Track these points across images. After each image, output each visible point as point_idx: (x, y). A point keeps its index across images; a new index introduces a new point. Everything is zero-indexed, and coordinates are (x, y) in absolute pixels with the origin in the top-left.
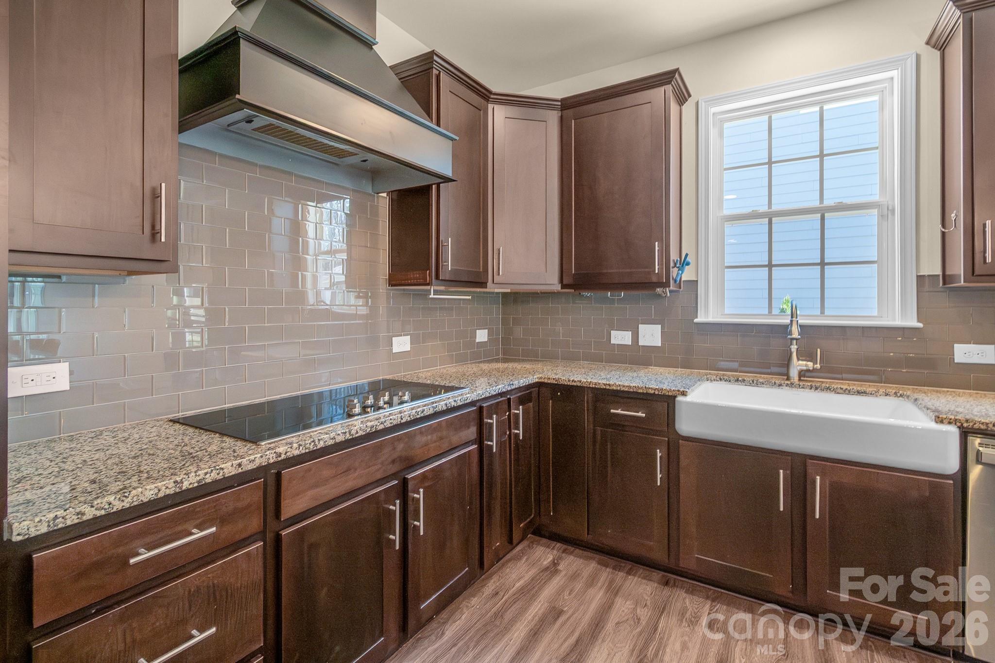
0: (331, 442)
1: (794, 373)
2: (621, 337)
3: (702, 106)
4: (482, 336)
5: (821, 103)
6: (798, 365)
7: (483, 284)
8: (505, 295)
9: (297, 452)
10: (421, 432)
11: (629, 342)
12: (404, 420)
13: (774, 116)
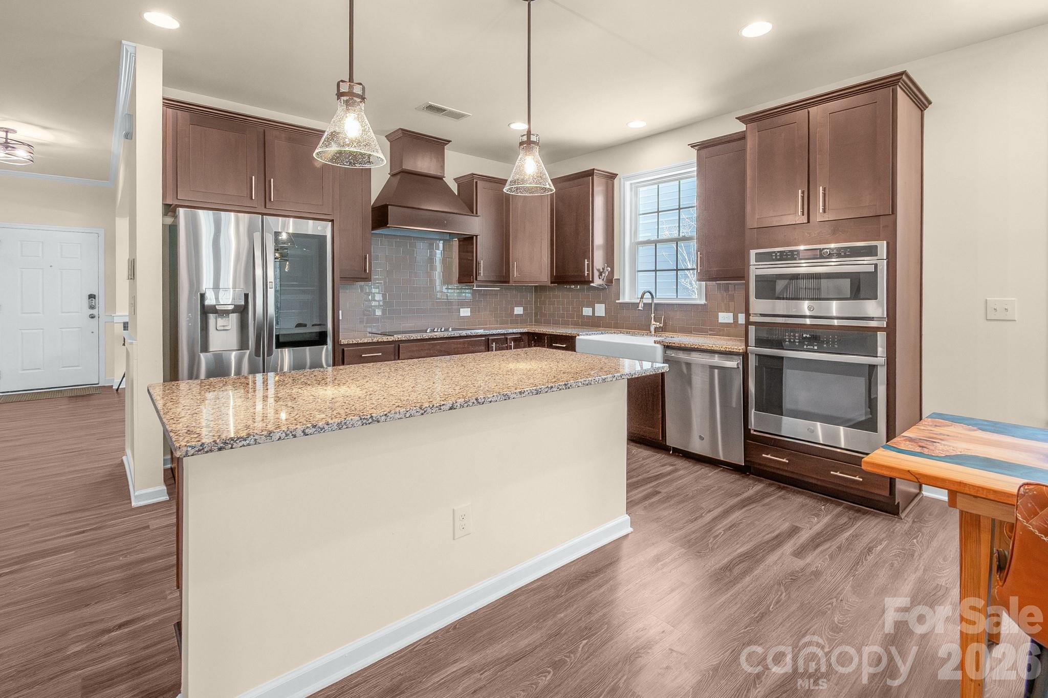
0: (415, 338)
1: (652, 329)
2: (587, 311)
3: (622, 180)
4: (519, 310)
5: (679, 180)
6: (654, 324)
7: (508, 282)
8: (536, 287)
9: (404, 339)
10: (454, 343)
11: (591, 314)
12: (445, 336)
13: (660, 185)
